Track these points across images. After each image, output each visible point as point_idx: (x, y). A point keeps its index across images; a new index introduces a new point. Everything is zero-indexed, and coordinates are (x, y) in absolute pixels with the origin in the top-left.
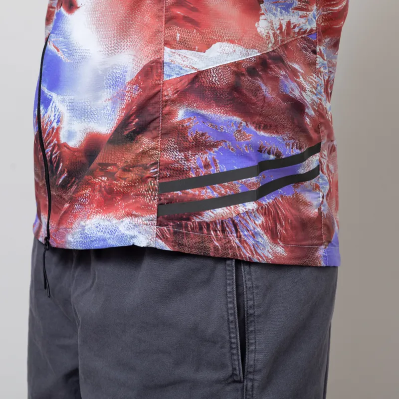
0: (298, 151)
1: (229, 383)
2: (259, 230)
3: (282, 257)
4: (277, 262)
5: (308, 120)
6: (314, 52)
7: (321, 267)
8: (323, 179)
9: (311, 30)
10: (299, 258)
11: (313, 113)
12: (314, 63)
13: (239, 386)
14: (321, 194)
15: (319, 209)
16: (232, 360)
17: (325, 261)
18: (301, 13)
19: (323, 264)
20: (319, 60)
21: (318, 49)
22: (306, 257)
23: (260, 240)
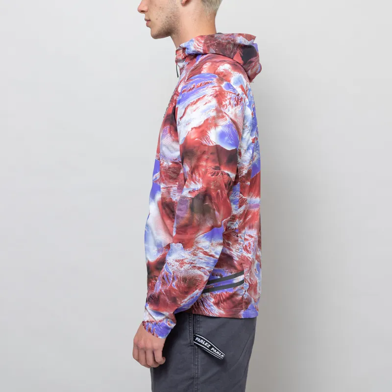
0: (231, 274)
1: (189, 346)
2: (212, 304)
3: (223, 315)
4: (221, 316)
5: (235, 262)
6: (238, 236)
7: (242, 319)
8: (246, 285)
9: (236, 229)
10: (231, 315)
11: (238, 259)
12: (238, 240)
13: (193, 347)
14: (244, 290)
15: (243, 296)
16: (190, 337)
17: (244, 316)
18: (231, 222)
19: (242, 317)
20: (239, 239)
21: (239, 235)
22: (235, 315)
23: (212, 308)
